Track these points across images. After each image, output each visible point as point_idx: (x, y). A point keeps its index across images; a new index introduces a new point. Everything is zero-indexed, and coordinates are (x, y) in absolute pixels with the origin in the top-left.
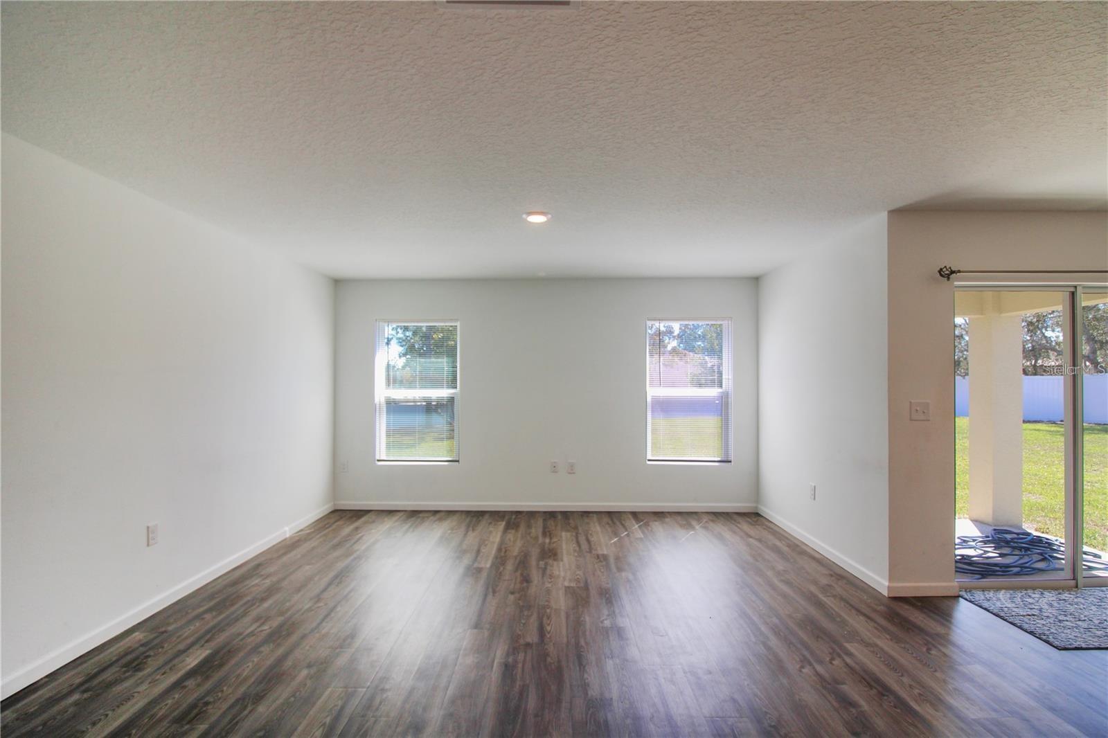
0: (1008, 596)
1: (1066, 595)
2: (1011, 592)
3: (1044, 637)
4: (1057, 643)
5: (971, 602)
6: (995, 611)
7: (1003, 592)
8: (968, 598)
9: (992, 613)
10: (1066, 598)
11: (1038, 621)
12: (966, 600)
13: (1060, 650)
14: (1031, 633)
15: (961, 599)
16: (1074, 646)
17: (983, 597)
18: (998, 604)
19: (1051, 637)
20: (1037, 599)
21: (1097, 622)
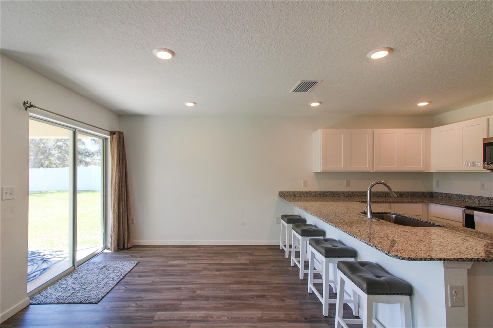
0: (53, 289)
1: (75, 275)
2: (52, 286)
3: (87, 301)
4: (94, 301)
5: (39, 304)
6: (56, 302)
7: (49, 288)
8: (34, 303)
9: (55, 304)
10: (76, 277)
11: (78, 295)
12: (35, 304)
13: (97, 303)
14: (81, 303)
15: (31, 306)
16: (100, 298)
17: (43, 298)
18: (54, 297)
19: (89, 299)
20: (66, 284)
21: (96, 281)
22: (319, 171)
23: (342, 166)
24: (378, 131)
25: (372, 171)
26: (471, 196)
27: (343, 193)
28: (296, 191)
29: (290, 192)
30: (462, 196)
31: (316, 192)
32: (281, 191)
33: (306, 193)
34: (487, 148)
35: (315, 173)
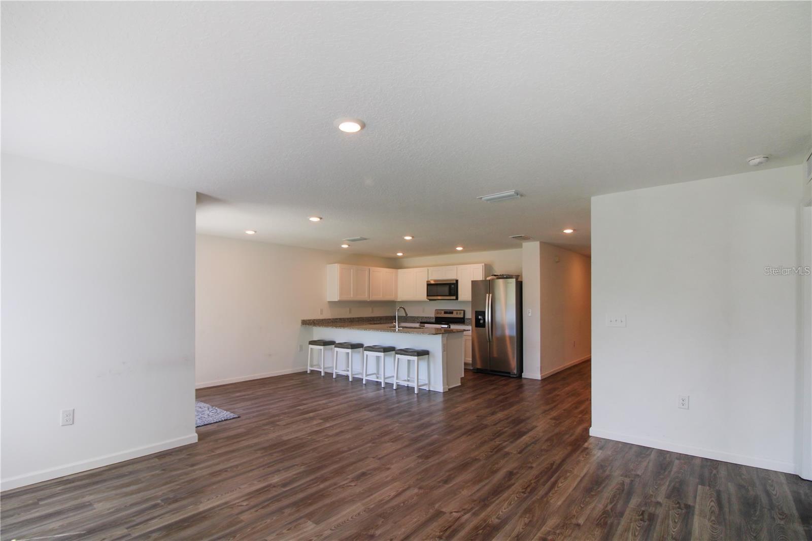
22: (337, 300)
23: (351, 296)
24: (373, 269)
25: (368, 300)
26: (418, 317)
27: (348, 319)
28: (315, 319)
29: (310, 320)
30: (413, 317)
31: (330, 319)
32: (303, 319)
33: (322, 320)
34: (429, 287)
35: (329, 302)
